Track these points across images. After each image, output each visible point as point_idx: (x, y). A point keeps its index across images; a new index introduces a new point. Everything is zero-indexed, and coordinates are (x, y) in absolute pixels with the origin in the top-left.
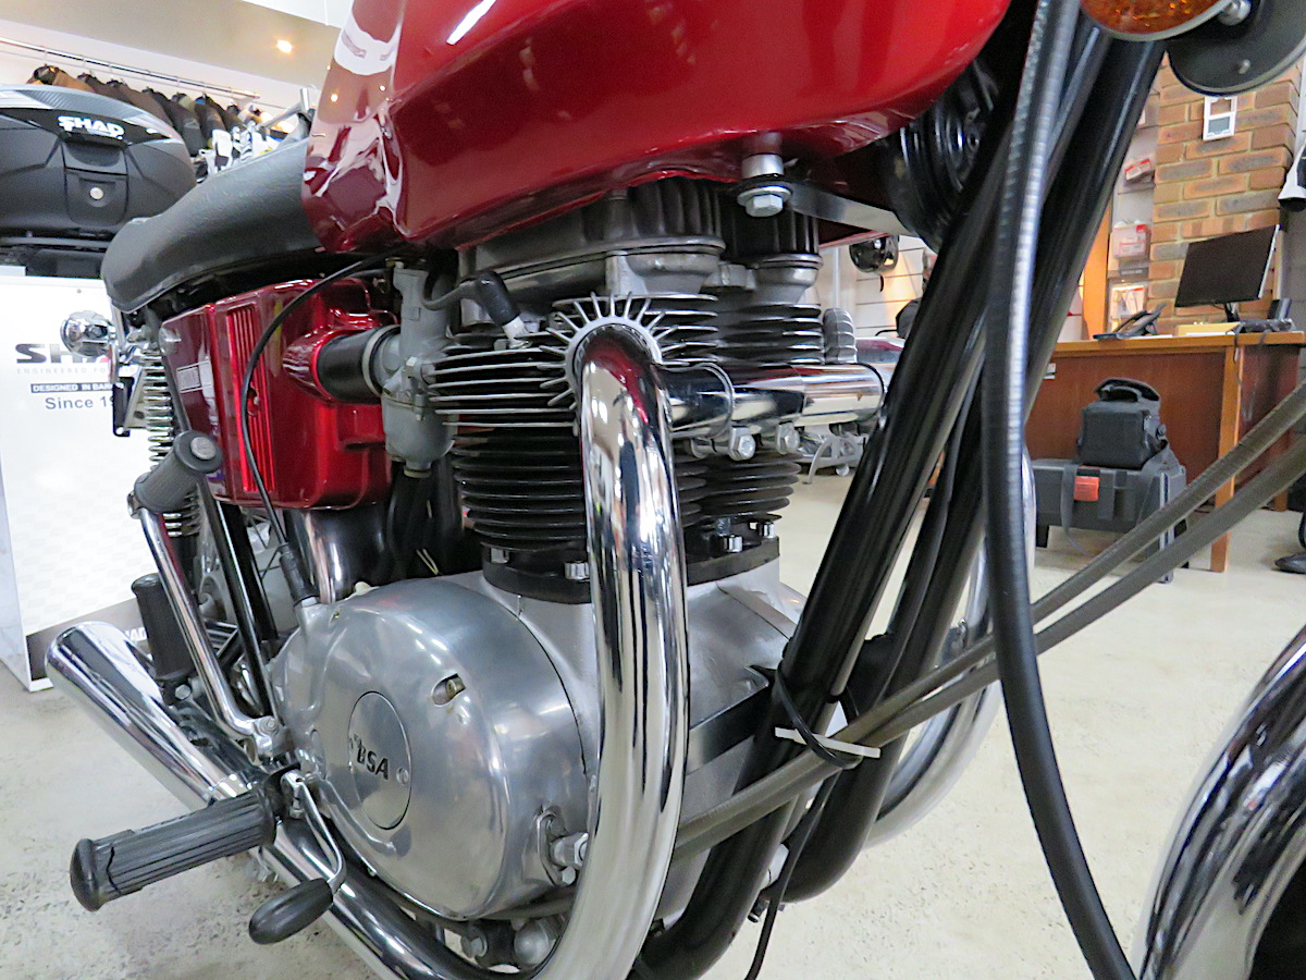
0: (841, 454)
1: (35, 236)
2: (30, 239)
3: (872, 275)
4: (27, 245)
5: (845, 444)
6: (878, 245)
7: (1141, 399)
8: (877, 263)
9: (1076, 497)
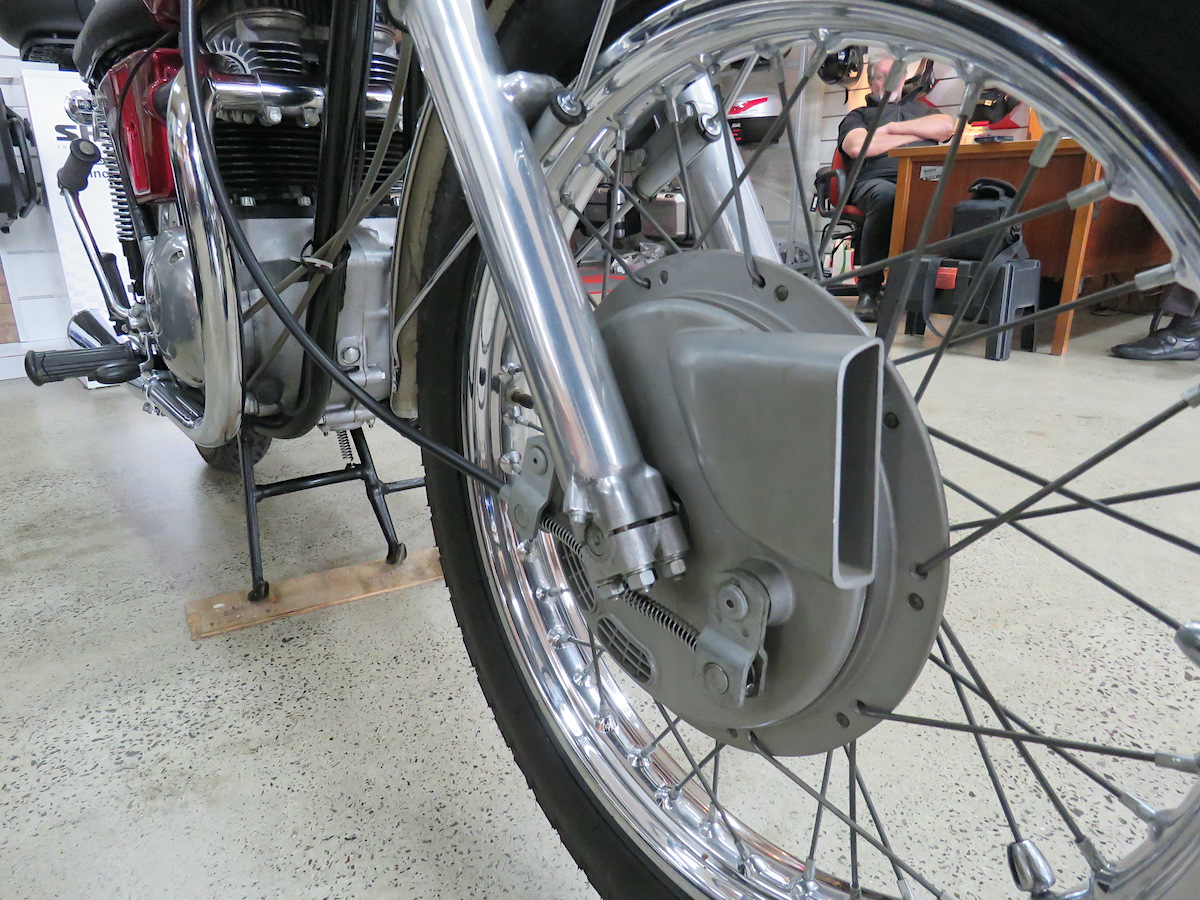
0: (796, 261)
1: (59, 37)
2: (56, 40)
3: (836, 87)
4: (55, 45)
5: (800, 252)
6: (842, 57)
7: (1003, 198)
8: (840, 75)
9: (937, 286)
